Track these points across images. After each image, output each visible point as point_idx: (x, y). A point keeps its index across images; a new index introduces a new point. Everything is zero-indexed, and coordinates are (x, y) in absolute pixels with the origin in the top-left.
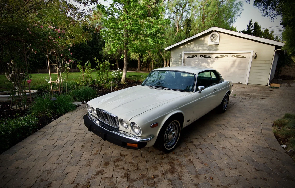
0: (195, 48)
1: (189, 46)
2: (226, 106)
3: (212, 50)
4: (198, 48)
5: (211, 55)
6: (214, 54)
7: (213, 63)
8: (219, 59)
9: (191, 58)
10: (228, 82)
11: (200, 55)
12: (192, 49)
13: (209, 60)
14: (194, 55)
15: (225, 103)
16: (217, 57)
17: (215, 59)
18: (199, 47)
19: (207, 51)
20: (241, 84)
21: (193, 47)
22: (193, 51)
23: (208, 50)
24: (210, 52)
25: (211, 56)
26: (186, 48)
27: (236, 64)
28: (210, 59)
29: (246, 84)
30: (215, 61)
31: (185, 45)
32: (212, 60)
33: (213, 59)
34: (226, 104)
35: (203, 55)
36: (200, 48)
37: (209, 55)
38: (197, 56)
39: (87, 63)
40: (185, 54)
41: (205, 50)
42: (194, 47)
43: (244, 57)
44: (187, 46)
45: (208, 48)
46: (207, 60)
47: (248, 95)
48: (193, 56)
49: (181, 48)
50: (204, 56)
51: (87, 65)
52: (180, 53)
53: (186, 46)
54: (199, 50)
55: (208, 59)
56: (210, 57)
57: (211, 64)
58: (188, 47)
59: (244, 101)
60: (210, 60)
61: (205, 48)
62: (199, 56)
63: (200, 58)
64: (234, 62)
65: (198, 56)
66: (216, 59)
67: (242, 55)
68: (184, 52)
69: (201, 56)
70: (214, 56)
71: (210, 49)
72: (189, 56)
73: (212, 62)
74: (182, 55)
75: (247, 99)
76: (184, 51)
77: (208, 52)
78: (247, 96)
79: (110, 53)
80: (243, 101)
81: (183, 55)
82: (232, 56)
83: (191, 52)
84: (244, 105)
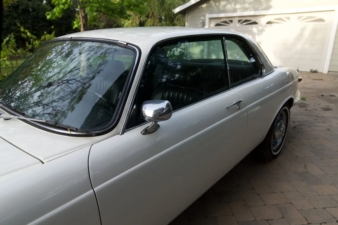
0: (229, 7)
1: (217, 4)
2: (279, 141)
3: (260, 8)
4: (233, 6)
5: (257, 18)
6: (264, 15)
7: (261, 34)
8: (273, 25)
9: (222, 27)
10: (288, 73)
11: (237, 19)
12: (222, 9)
13: (254, 28)
14: (227, 20)
15: (277, 134)
16: (269, 23)
17: (265, 26)
18: (235, 5)
19: (251, 11)
20: (315, 72)
21: (225, 5)
22: (224, 11)
23: (252, 9)
24: (257, 13)
25: (257, 21)
26: (213, 7)
27: (307, 34)
28: (256, 25)
29: (325, 71)
30: (266, 29)
31: (209, 2)
32: (260, 28)
33: (261, 25)
34: (280, 136)
35: (244, 19)
36: (238, 6)
37: (253, 20)
38: (231, 21)
39: (8, 38)
40: (211, 19)
41: (246, 9)
42: (227, 4)
43: (322, 20)
44: (213, 4)
45: (253, 4)
46: (250, 28)
47: (333, 98)
48: (226, 22)
49: (202, 8)
50: (246, 21)
51: (8, 42)
52: (202, 18)
53: (211, 4)
54: (235, 11)
55: (253, 25)
56: (255, 23)
57: (259, 36)
58: (215, 5)
59: (326, 114)
60: (257, 27)
61: (247, 6)
62: (235, 21)
63: (238, 25)
64: (303, 30)
65: (233, 22)
66: (268, 25)
67: (319, 16)
68: (208, 16)
69: (239, 21)
70: (263, 21)
71: (256, 7)
72: (218, 22)
73: (261, 32)
74: (205, 20)
75: (332, 110)
76: (210, 13)
77: (252, 13)
78: (331, 102)
79: (50, 15)
80: (324, 117)
81: (207, 21)
82: (299, 18)
83: (222, 15)
84: (328, 130)
